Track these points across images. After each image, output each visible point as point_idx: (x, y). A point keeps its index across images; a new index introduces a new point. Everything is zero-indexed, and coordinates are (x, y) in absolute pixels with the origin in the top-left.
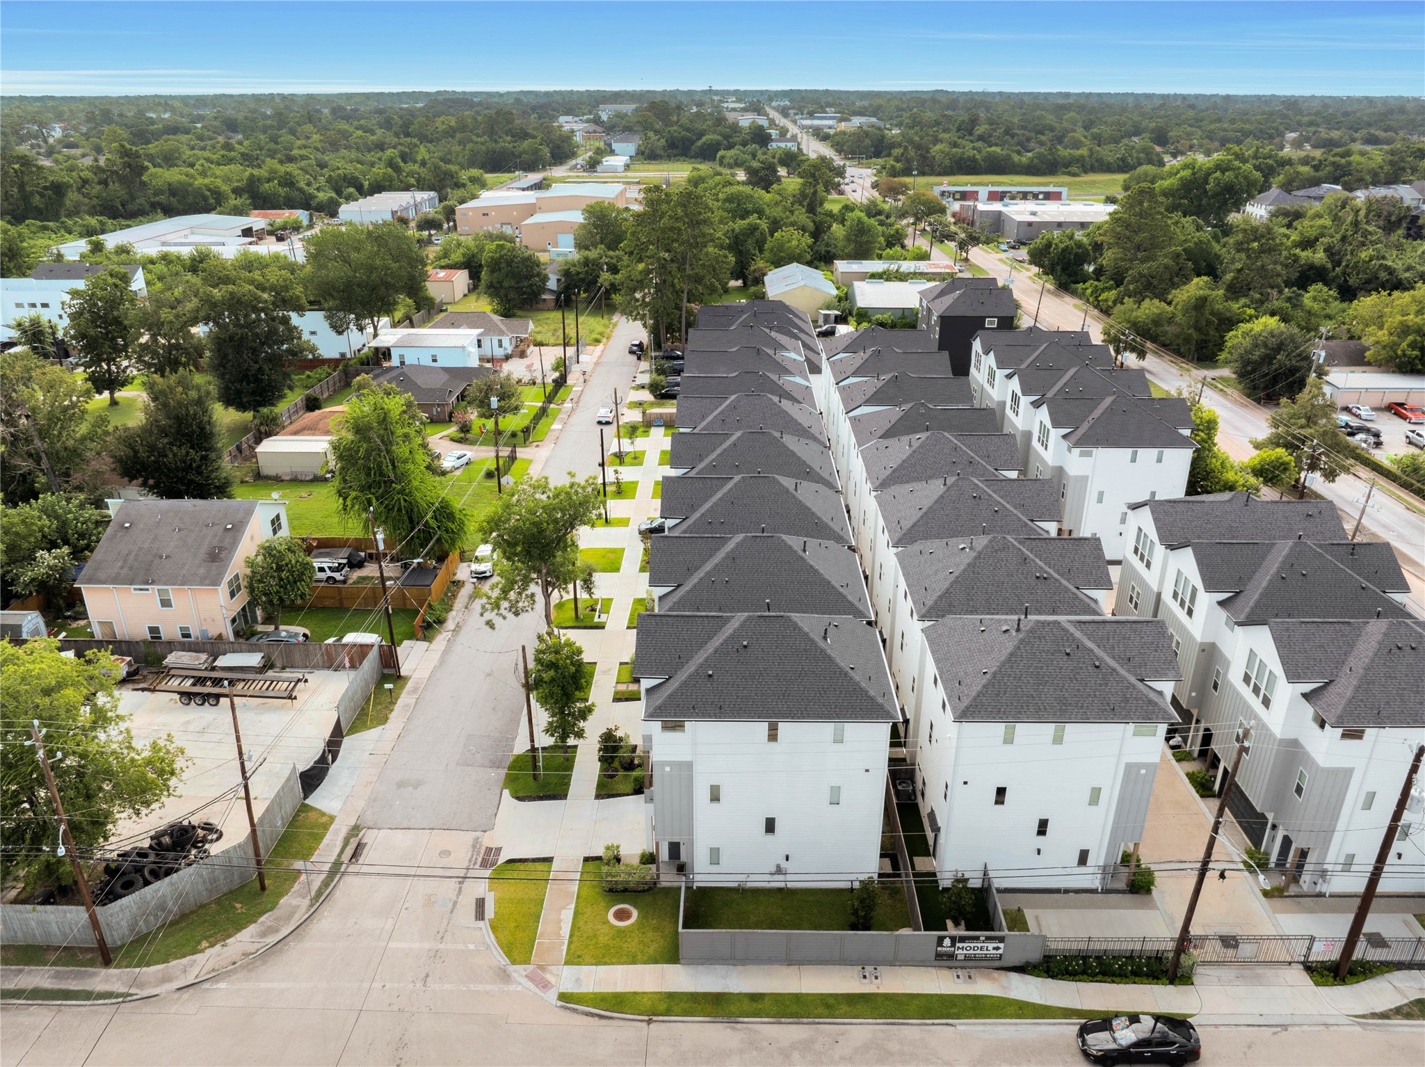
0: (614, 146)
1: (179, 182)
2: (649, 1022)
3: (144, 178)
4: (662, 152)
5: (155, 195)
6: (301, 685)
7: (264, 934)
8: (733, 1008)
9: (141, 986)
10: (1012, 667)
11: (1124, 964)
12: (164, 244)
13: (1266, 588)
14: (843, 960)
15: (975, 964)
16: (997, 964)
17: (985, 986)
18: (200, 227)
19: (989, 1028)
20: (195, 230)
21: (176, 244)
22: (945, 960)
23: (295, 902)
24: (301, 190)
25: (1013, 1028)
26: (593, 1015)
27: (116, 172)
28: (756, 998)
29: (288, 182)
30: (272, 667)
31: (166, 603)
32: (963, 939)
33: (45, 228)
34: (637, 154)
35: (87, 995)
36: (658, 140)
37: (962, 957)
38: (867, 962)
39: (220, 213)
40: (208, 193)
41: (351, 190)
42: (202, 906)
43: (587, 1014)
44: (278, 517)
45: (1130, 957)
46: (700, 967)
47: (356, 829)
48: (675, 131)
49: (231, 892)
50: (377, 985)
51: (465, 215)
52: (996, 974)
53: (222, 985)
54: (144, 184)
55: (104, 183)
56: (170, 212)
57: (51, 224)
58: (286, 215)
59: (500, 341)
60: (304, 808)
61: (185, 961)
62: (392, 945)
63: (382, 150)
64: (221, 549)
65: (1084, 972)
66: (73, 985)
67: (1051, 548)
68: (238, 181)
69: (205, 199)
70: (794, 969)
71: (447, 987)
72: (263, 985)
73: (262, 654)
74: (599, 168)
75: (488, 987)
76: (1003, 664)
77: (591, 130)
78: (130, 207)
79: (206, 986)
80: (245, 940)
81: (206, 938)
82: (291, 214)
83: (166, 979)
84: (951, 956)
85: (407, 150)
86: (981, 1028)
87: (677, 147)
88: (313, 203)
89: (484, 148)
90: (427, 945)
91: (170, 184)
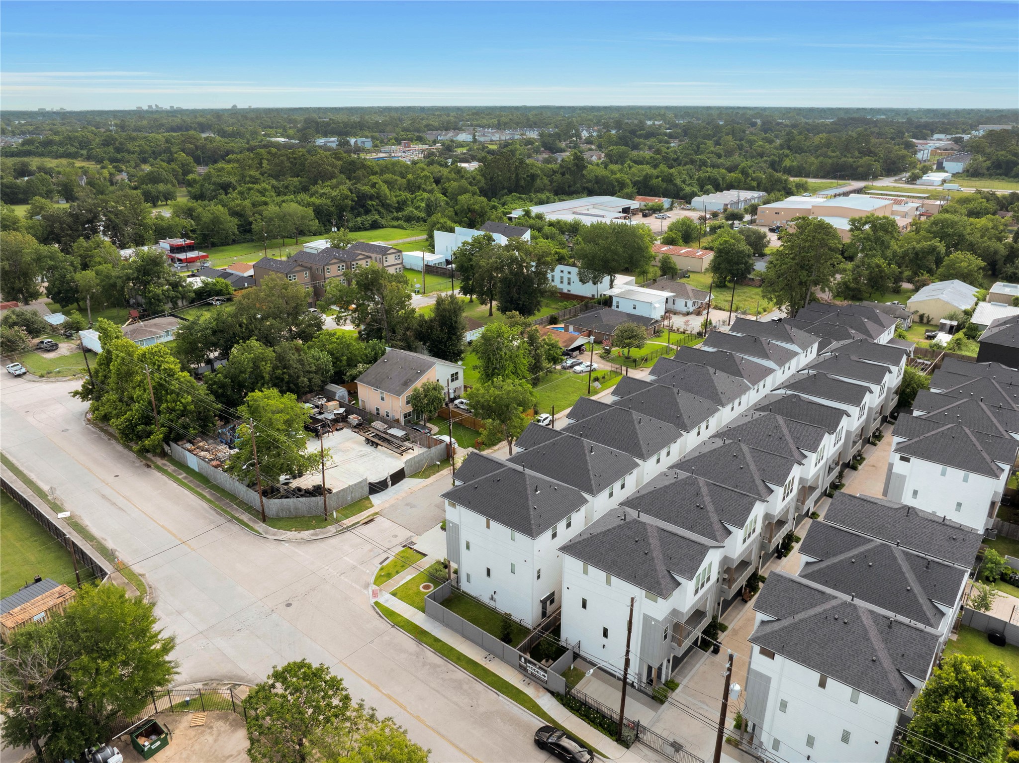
0: (945, 164)
1: (602, 176)
2: (393, 626)
3: (584, 172)
4: (985, 172)
5: (587, 182)
6: (410, 450)
7: (312, 535)
8: (424, 639)
9: (266, 533)
10: (604, 536)
11: (597, 718)
12: (574, 213)
13: (834, 564)
14: (482, 646)
15: (533, 679)
16: (545, 685)
17: (530, 691)
18: (598, 204)
19: (512, 705)
20: (596, 206)
21: (580, 214)
22: (522, 669)
23: (332, 529)
24: (675, 185)
25: (521, 711)
26: (378, 614)
27: (570, 168)
28: (437, 640)
29: (669, 179)
30: (409, 440)
31: (383, 399)
32: (530, 662)
33: (520, 198)
34: (964, 172)
35: (252, 529)
36: (985, 161)
37: (530, 672)
38: (492, 653)
39: (618, 197)
40: (616, 184)
41: (710, 187)
42: (304, 517)
43: (377, 613)
44: (457, 373)
45: (604, 717)
46: (431, 619)
47: (377, 513)
48: (1002, 155)
49: (316, 516)
50: (327, 568)
51: (763, 212)
52: (541, 689)
53: (287, 545)
54: (583, 176)
55: (563, 174)
56: (591, 193)
57: (523, 196)
58: (656, 201)
59: (686, 303)
60: (368, 498)
61: (284, 532)
62: (345, 558)
63: (762, 157)
64: (410, 380)
65: (577, 711)
66: (251, 524)
67: (723, 494)
68: (639, 176)
69: (613, 186)
70: (464, 639)
71: (346, 580)
72: (297, 550)
73: (405, 432)
74: (918, 182)
75: (358, 587)
76: (601, 533)
77: (949, 147)
78: (572, 189)
79: (283, 542)
80: (306, 534)
81: (295, 527)
82: (659, 200)
83: (274, 535)
84: (525, 669)
85: (777, 159)
86: (508, 703)
87: (1001, 168)
88: (681, 194)
89: (830, 161)
90: (355, 564)
91: (596, 176)
